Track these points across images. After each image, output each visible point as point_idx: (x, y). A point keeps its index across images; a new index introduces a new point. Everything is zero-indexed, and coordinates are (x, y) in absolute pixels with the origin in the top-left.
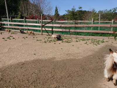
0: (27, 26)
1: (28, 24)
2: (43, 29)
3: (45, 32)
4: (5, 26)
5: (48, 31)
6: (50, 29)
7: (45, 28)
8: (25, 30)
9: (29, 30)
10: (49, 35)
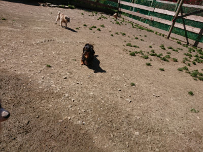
0: (153, 13)
1: (155, 11)
2: (175, 25)
3: (181, 34)
4: (122, 10)
5: (188, 34)
6: (197, 30)
7: (186, 26)
8: (147, 23)
9: (153, 23)
10: (188, 43)
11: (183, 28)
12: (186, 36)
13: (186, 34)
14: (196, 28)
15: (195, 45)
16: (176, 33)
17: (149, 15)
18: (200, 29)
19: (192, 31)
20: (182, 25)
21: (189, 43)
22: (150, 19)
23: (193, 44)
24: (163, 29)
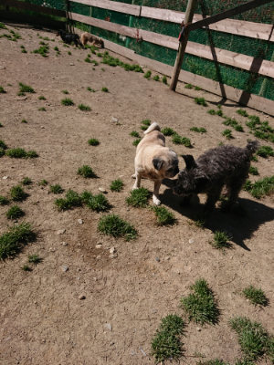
1: (143, 14)
3: (206, 75)
4: (74, 16)
5: (224, 73)
6: (245, 62)
7: (217, 50)
8: (129, 47)
9: (142, 47)
10: (225, 98)
11: (210, 57)
12: (220, 79)
13: (218, 71)
14: (241, 56)
15: (243, 102)
16: (194, 72)
17: (132, 26)
18: (251, 59)
19: (231, 63)
20: (208, 48)
21: (228, 96)
22: (133, 35)
23: (238, 99)
24: (165, 62)
